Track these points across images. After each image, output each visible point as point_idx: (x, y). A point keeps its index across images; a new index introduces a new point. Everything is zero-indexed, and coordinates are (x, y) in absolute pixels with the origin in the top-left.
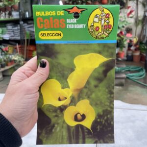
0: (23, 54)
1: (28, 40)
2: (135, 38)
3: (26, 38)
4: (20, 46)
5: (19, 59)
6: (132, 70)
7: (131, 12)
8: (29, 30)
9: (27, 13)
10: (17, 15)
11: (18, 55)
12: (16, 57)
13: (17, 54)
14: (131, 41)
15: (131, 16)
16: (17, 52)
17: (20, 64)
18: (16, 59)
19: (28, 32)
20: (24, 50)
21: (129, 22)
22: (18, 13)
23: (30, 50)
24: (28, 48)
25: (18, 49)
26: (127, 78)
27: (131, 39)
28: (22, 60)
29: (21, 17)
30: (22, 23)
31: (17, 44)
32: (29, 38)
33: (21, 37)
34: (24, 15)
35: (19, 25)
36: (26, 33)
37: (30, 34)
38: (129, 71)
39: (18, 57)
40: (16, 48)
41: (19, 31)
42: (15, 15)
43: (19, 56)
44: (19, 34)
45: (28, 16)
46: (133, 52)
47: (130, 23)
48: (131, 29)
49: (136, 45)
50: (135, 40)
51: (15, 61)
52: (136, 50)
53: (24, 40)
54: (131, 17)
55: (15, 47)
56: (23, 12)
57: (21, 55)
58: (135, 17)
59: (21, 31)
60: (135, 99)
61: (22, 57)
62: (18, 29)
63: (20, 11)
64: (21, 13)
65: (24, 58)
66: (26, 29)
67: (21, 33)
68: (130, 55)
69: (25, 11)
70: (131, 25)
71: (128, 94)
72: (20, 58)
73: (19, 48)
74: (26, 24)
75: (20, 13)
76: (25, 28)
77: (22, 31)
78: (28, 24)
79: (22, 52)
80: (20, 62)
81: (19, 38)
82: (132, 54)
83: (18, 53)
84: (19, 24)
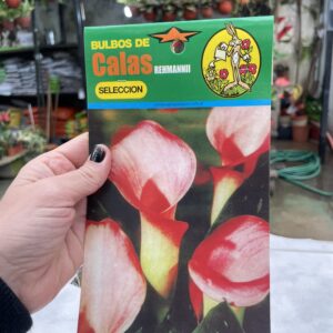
0: (44, 127)
1: (53, 96)
2: (296, 86)
3: (49, 92)
4: (36, 110)
5: (33, 139)
6: (291, 159)
7: (285, 30)
8: (55, 73)
9: (51, 35)
10: (28, 40)
11: (31, 130)
12: (27, 136)
13: (29, 128)
14: (287, 95)
15: (285, 38)
16: (30, 123)
17: (38, 150)
18: (27, 138)
19: (54, 78)
20: (45, 119)
21: (280, 52)
22: (30, 35)
23: (59, 120)
24: (54, 115)
25: (32, 116)
26: (281, 177)
27: (287, 90)
28: (41, 141)
29: (38, 43)
30: (39, 56)
31: (30, 106)
32: (57, 91)
33: (38, 90)
34: (45, 39)
35: (33, 63)
36: (49, 80)
37: (60, 83)
38: (284, 161)
39: (31, 134)
40: (27, 115)
41: (34, 75)
42: (25, 40)
43: (34, 133)
44: (32, 82)
45: (53, 42)
46: (292, 119)
47: (284, 55)
48: (287, 69)
49: (298, 103)
50: (296, 93)
51: (24, 144)
52: (299, 114)
53: (46, 97)
54: (287, 42)
55: (25, 112)
56: (43, 33)
57: (38, 131)
58: (294, 40)
59: (37, 76)
60: (300, 226)
61: (42, 135)
62: (31, 72)
63: (36, 30)
64: (38, 36)
65: (45, 137)
66: (51, 71)
67: (37, 81)
68: (285, 125)
69: (47, 31)
70: (286, 58)
71: (284, 214)
72: (36, 136)
73: (34, 114)
74: (48, 60)
75: (35, 35)
76: (46, 70)
77: (40, 75)
78: (54, 60)
79: (40, 122)
80: (36, 145)
81: (33, 92)
82: (290, 123)
83: (33, 126)
84: (33, 59)
